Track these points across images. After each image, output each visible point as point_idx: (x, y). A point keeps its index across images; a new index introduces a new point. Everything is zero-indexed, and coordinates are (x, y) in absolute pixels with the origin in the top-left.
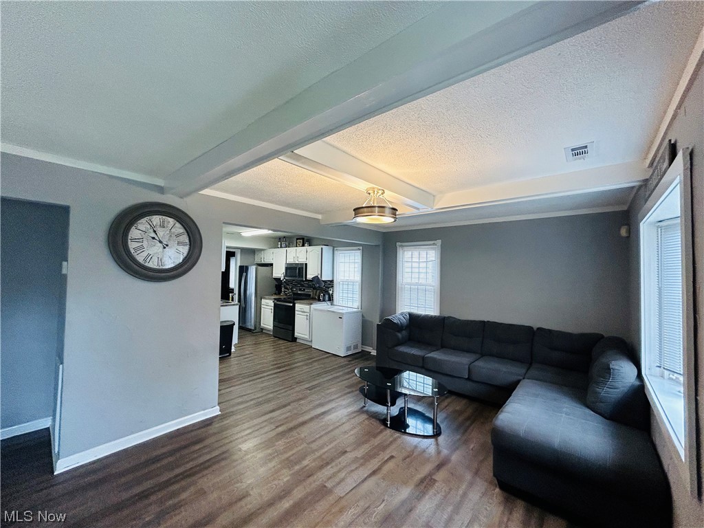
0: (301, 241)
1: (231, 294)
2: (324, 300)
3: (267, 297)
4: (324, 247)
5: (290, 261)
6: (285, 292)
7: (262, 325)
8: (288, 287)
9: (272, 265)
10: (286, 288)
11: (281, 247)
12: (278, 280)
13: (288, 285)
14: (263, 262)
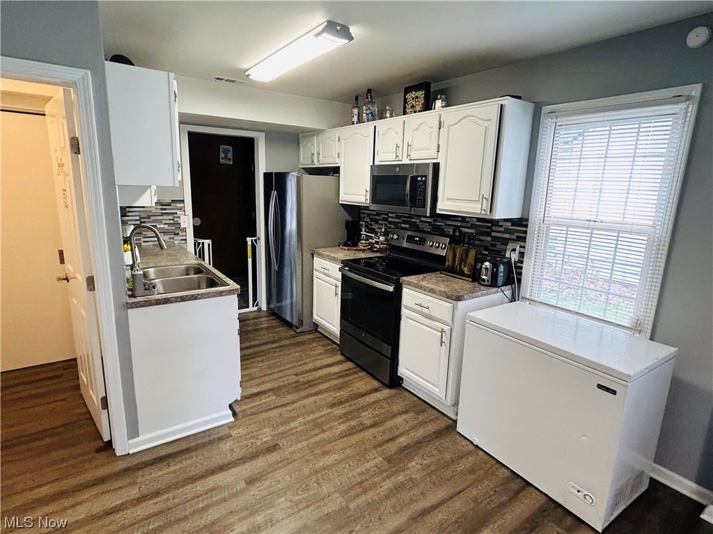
0: (421, 94)
1: (249, 240)
2: (494, 284)
3: (326, 252)
4: (508, 102)
5: (387, 157)
6: (368, 238)
7: (315, 316)
8: (376, 227)
9: (336, 170)
10: (372, 231)
11: (360, 121)
12: (352, 209)
13: (376, 222)
14: (317, 165)
